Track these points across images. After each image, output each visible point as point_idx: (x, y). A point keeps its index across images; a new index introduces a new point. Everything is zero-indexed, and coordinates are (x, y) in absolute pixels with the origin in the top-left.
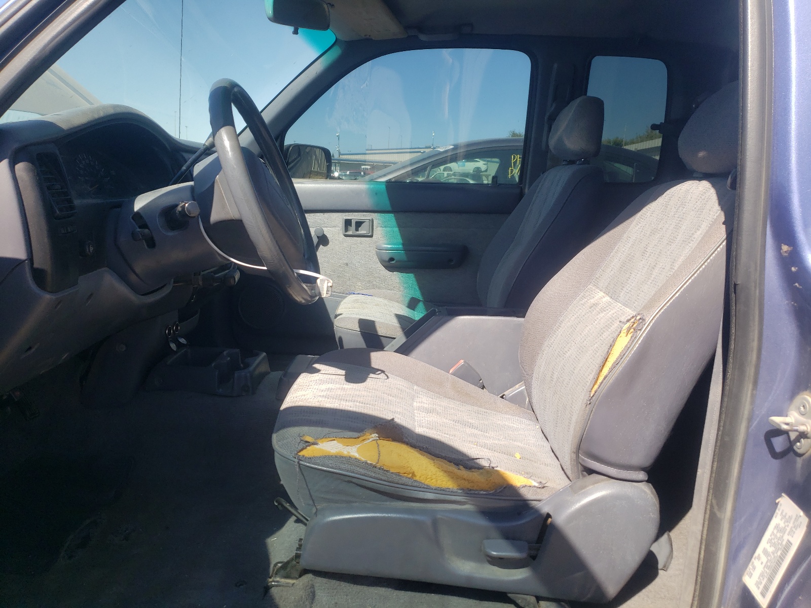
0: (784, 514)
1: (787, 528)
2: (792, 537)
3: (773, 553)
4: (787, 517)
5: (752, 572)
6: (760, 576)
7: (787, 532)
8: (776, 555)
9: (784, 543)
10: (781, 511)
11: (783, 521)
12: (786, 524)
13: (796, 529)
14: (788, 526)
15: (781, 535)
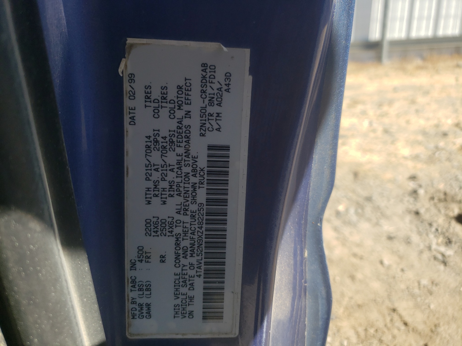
0: (156, 94)
1: (186, 122)
2: (218, 130)
3: (183, 210)
4: (172, 94)
5: (144, 301)
6: (177, 286)
7: (195, 132)
8: (194, 207)
9: (203, 163)
10: (140, 95)
11: (164, 113)
12: (179, 114)
13: (219, 105)
14: (188, 114)
15: (180, 151)
